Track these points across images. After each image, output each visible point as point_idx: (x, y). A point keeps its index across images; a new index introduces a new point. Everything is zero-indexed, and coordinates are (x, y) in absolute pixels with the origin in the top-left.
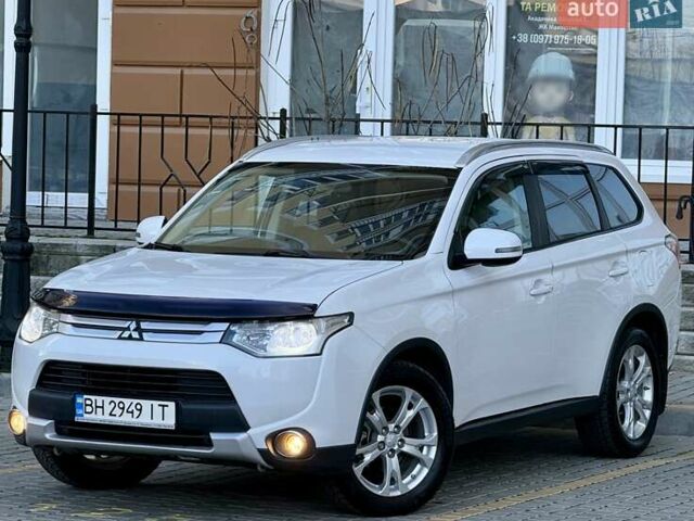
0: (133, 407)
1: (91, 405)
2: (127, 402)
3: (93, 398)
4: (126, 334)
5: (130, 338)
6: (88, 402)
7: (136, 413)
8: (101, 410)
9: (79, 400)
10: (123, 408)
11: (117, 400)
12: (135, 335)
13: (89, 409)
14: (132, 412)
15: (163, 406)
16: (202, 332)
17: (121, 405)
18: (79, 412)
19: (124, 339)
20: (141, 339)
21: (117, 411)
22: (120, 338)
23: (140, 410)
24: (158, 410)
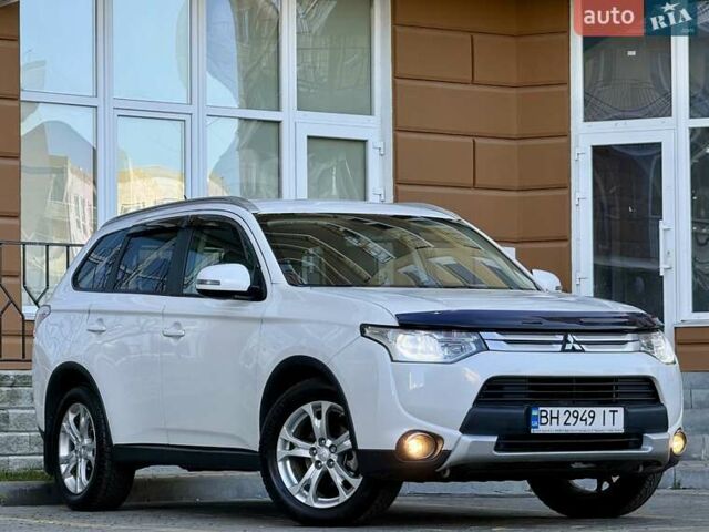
0: (586, 415)
1: (546, 417)
2: (581, 410)
3: (548, 409)
4: (569, 347)
5: (573, 350)
6: (544, 414)
7: (590, 420)
8: (556, 420)
9: (534, 413)
10: (577, 417)
11: (572, 409)
12: (577, 347)
13: (544, 420)
14: (586, 420)
15: (614, 412)
16: (627, 342)
17: (576, 414)
18: (534, 424)
19: (568, 351)
20: (583, 351)
21: (572, 420)
22: (563, 350)
23: (593, 417)
24: (609, 416)
